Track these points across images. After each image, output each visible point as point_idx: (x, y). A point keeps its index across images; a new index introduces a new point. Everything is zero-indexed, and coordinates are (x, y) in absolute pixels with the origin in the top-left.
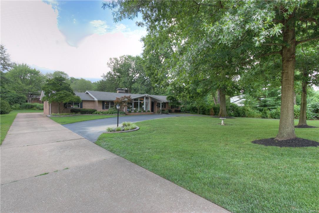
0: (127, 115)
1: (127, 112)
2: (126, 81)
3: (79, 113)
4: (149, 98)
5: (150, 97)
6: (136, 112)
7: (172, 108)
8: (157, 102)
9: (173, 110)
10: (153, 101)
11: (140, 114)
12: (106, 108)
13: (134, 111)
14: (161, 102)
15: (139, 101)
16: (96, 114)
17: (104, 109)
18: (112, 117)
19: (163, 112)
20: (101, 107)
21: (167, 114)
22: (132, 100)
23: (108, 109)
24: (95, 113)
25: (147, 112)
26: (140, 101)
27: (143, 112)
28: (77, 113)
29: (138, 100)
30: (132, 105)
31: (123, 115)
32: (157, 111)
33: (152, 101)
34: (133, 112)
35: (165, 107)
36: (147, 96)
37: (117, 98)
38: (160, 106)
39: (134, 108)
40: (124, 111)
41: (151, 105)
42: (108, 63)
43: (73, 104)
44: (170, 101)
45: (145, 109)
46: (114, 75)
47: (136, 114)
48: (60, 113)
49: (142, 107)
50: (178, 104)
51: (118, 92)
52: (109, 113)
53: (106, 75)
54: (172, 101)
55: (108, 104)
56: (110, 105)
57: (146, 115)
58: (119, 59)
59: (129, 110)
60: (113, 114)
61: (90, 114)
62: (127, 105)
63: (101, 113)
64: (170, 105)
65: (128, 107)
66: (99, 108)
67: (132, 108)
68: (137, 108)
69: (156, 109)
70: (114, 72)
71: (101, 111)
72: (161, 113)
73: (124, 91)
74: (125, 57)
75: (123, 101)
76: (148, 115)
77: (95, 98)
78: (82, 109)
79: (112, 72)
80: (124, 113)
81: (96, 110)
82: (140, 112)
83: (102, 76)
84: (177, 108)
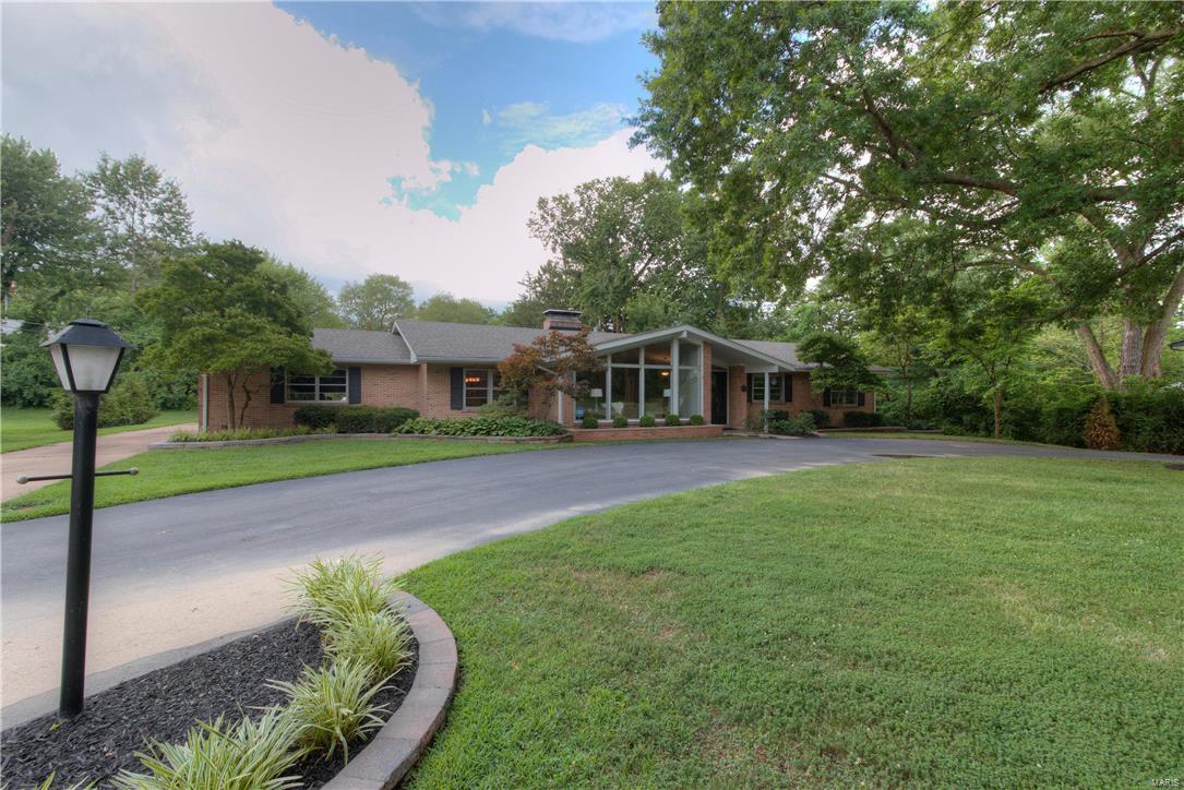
0: (570, 439)
1: (575, 426)
2: (601, 288)
3: (332, 428)
4: (695, 348)
5: (707, 343)
6: (625, 425)
7: (827, 403)
8: (747, 371)
9: (836, 414)
10: (724, 365)
12: (467, 405)
13: (612, 421)
14: (767, 372)
15: (642, 367)
16: (408, 432)
17: (460, 408)
18: (482, 450)
19: (779, 425)
20: (446, 397)
22: (605, 357)
23: (484, 407)
24: (407, 428)
25: (688, 423)
26: (647, 361)
27: (667, 424)
28: (318, 430)
29: (637, 362)
30: (602, 385)
31: (547, 441)
32: (744, 417)
33: (713, 367)
34: (606, 425)
35: (789, 399)
36: (684, 335)
37: (518, 349)
38: (763, 391)
39: (613, 401)
40: (560, 421)
41: (710, 387)
42: (532, 222)
43: (317, 385)
44: (816, 364)
45: (675, 411)
46: (566, 273)
47: (627, 433)
48: (234, 427)
49: (661, 400)
50: (864, 382)
51: (547, 324)
52: (474, 428)
53: (535, 275)
54: (832, 367)
55: (484, 383)
56: (490, 389)
57: (685, 440)
58: (575, 199)
59: (586, 414)
60: (488, 437)
61: (380, 432)
62: (576, 387)
63: (436, 428)
64: (817, 387)
65: (583, 399)
66: (431, 402)
67: (604, 405)
68: (633, 404)
69: (739, 407)
70: (566, 262)
71: (441, 418)
72: (770, 432)
73: (577, 320)
74: (600, 186)
75: (543, 364)
76: (695, 439)
77: (412, 353)
78: (355, 405)
79: (557, 263)
80: (555, 432)
81: (415, 415)
82: (646, 426)
83: (523, 284)
84: (859, 405)
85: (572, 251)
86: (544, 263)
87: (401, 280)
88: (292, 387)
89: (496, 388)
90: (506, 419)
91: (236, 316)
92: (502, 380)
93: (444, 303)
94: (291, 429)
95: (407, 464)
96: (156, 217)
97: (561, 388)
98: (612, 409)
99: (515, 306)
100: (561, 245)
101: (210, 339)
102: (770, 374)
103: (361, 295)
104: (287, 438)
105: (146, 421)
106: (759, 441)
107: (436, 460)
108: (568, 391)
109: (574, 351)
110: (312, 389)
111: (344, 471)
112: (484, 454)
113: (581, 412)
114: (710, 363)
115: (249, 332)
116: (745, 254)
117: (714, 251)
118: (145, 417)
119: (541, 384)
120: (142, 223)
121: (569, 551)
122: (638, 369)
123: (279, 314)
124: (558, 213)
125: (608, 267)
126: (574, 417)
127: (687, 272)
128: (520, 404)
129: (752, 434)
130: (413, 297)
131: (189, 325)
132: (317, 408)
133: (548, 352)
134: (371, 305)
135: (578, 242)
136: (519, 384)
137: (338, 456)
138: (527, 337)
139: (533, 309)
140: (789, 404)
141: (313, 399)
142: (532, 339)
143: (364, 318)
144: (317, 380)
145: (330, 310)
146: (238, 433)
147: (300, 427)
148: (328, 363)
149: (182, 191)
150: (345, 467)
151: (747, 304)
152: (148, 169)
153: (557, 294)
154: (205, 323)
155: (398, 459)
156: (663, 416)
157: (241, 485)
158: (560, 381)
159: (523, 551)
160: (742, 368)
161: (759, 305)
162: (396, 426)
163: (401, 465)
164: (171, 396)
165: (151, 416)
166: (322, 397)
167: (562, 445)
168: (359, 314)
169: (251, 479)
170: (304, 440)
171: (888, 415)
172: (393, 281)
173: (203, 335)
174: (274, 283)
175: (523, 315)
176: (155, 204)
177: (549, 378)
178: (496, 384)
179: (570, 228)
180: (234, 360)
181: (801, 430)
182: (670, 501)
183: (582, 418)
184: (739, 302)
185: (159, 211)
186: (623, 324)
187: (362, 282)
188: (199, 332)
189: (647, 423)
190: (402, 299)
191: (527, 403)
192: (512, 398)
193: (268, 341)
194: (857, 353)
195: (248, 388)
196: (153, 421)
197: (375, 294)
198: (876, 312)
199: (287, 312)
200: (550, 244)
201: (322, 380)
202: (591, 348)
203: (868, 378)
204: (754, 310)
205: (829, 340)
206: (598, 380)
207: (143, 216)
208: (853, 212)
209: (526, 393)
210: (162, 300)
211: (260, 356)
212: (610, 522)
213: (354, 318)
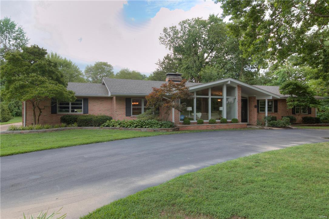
0: (178, 129)
1: (180, 123)
2: (191, 65)
3: (76, 124)
4: (234, 88)
5: (239, 86)
6: (202, 123)
7: (293, 113)
8: (257, 98)
9: (299, 118)
10: (246, 96)
11: (213, 128)
12: (133, 114)
13: (196, 121)
14: (266, 99)
15: (210, 97)
16: (107, 126)
17: (130, 116)
18: (138, 135)
19: (273, 123)
20: (123, 111)
21: (284, 127)
22: (193, 93)
23: (140, 115)
24: (107, 124)
25: (231, 122)
26: (212, 95)
27: (221, 123)
28: (70, 125)
29: (208, 95)
30: (192, 105)
31: (168, 130)
32: (256, 119)
33: (242, 97)
34: (194, 123)
35: (276, 111)
36: (229, 83)
37: (154, 89)
38: (264, 108)
39: (197, 112)
40: (173, 121)
41: (240, 105)
42: (161, 38)
43: (70, 106)
44: (289, 95)
45: (225, 116)
46: (175, 59)
47: (203, 127)
48: (36, 124)
49: (218, 112)
50: (313, 103)
51: (167, 79)
52: (135, 124)
53: (162, 60)
54: (297, 97)
55: (140, 105)
56: (143, 107)
57: (230, 130)
58: (179, 28)
59: (185, 118)
60: (141, 129)
61: (95, 126)
62: (180, 106)
63: (119, 124)
64: (290, 105)
65: (183, 111)
66: (117, 113)
67: (193, 114)
68: (206, 113)
69: (254, 115)
70: (175, 55)
71: (121, 120)
72: (269, 126)
73: (180, 77)
74: (189, 22)
75: (166, 96)
76: (235, 129)
77: (109, 91)
78: (86, 115)
79: (171, 55)
80: (171, 126)
81: (110, 119)
82: (212, 123)
83: (157, 64)
84: (309, 114)
85: (178, 50)
86: (166, 55)
87: (108, 64)
88: (60, 107)
89: (145, 107)
90: (150, 120)
91: (34, 77)
92: (148, 103)
93: (125, 73)
94: (58, 125)
95: (104, 142)
96: (14, 41)
97: (174, 107)
98: (196, 115)
99: (154, 73)
100: (173, 47)
101: (22, 87)
102: (268, 100)
103: (93, 70)
104: (56, 129)
105: (8, 121)
106: (264, 130)
107: (117, 140)
108: (177, 108)
109: (179, 90)
110: (68, 108)
111: (75, 145)
112: (139, 137)
113: (183, 117)
114: (240, 95)
115: (39, 83)
116: (260, 44)
117: (242, 45)
118: (7, 119)
119: (164, 105)
120: (9, 43)
121: (182, 200)
122: (208, 98)
123: (53, 76)
124: (171, 34)
125: (193, 56)
126: (180, 120)
127: (226, 57)
128: (155, 114)
129: (260, 127)
130: (113, 70)
131: (14, 81)
132: (69, 116)
133: (167, 90)
134: (97, 74)
135: (180, 46)
136: (155, 105)
137: (75, 137)
138: (158, 85)
139: (161, 74)
140: (276, 113)
141: (69, 112)
142: (161, 85)
143: (94, 80)
144: (70, 104)
145: (81, 77)
146: (37, 126)
147: (62, 124)
148: (73, 97)
149: (24, 31)
150: (75, 143)
151: (253, 70)
152: (11, 23)
153: (171, 68)
154: (20, 80)
155: (100, 139)
156: (219, 119)
157: (27, 152)
158: (173, 103)
159: (156, 199)
160: (255, 98)
161: (258, 70)
162: (103, 123)
163: (101, 142)
164: (19, 111)
165: (10, 119)
166: (73, 111)
167: (174, 132)
168: (92, 78)
169: (31, 149)
170: (63, 129)
171: (321, 118)
172: (105, 64)
173: (19, 85)
174: (51, 63)
175: (157, 76)
176: (14, 36)
177: (168, 102)
178: (145, 105)
179: (177, 40)
180: (32, 95)
181: (284, 125)
182: (232, 165)
183: (183, 120)
184: (249, 70)
185: (16, 39)
186: (200, 79)
187: (93, 65)
188: (18, 84)
189: (212, 122)
190: (109, 71)
191: (159, 113)
192: (152, 111)
193: (47, 87)
194: (308, 90)
195: (40, 108)
196: (10, 121)
197: (98, 69)
198: (321, 71)
199: (57, 75)
200: (168, 46)
201: (72, 104)
202: (187, 88)
203: (314, 102)
204: (256, 73)
205: (296, 84)
206: (190, 103)
207: (10, 41)
208: (307, 25)
209: (158, 109)
210: (5, 71)
211: (43, 93)
212: (202, 178)
213: (90, 79)
